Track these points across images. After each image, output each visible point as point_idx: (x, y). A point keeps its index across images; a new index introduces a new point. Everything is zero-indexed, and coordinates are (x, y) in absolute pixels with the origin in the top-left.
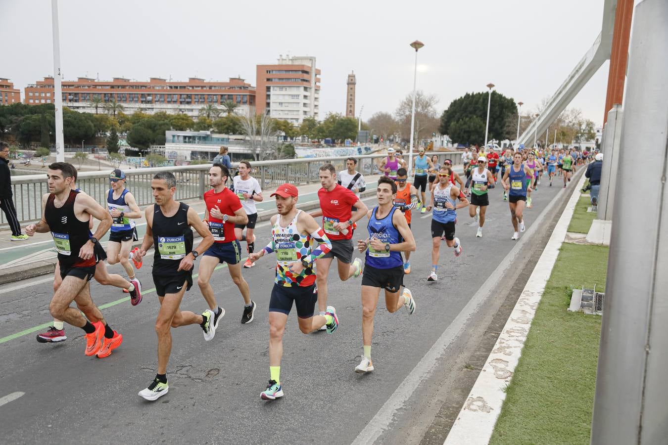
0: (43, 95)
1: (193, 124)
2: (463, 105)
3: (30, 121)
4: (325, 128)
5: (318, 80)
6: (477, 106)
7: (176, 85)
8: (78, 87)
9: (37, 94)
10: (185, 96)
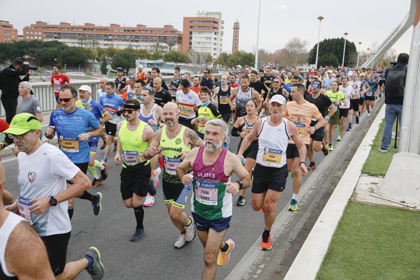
0: (36, 33)
1: (150, 55)
2: (323, 46)
3: (48, 52)
4: (235, 60)
5: (222, 28)
6: (332, 47)
7: (128, 29)
8: (60, 29)
9: (32, 33)
10: (134, 37)
